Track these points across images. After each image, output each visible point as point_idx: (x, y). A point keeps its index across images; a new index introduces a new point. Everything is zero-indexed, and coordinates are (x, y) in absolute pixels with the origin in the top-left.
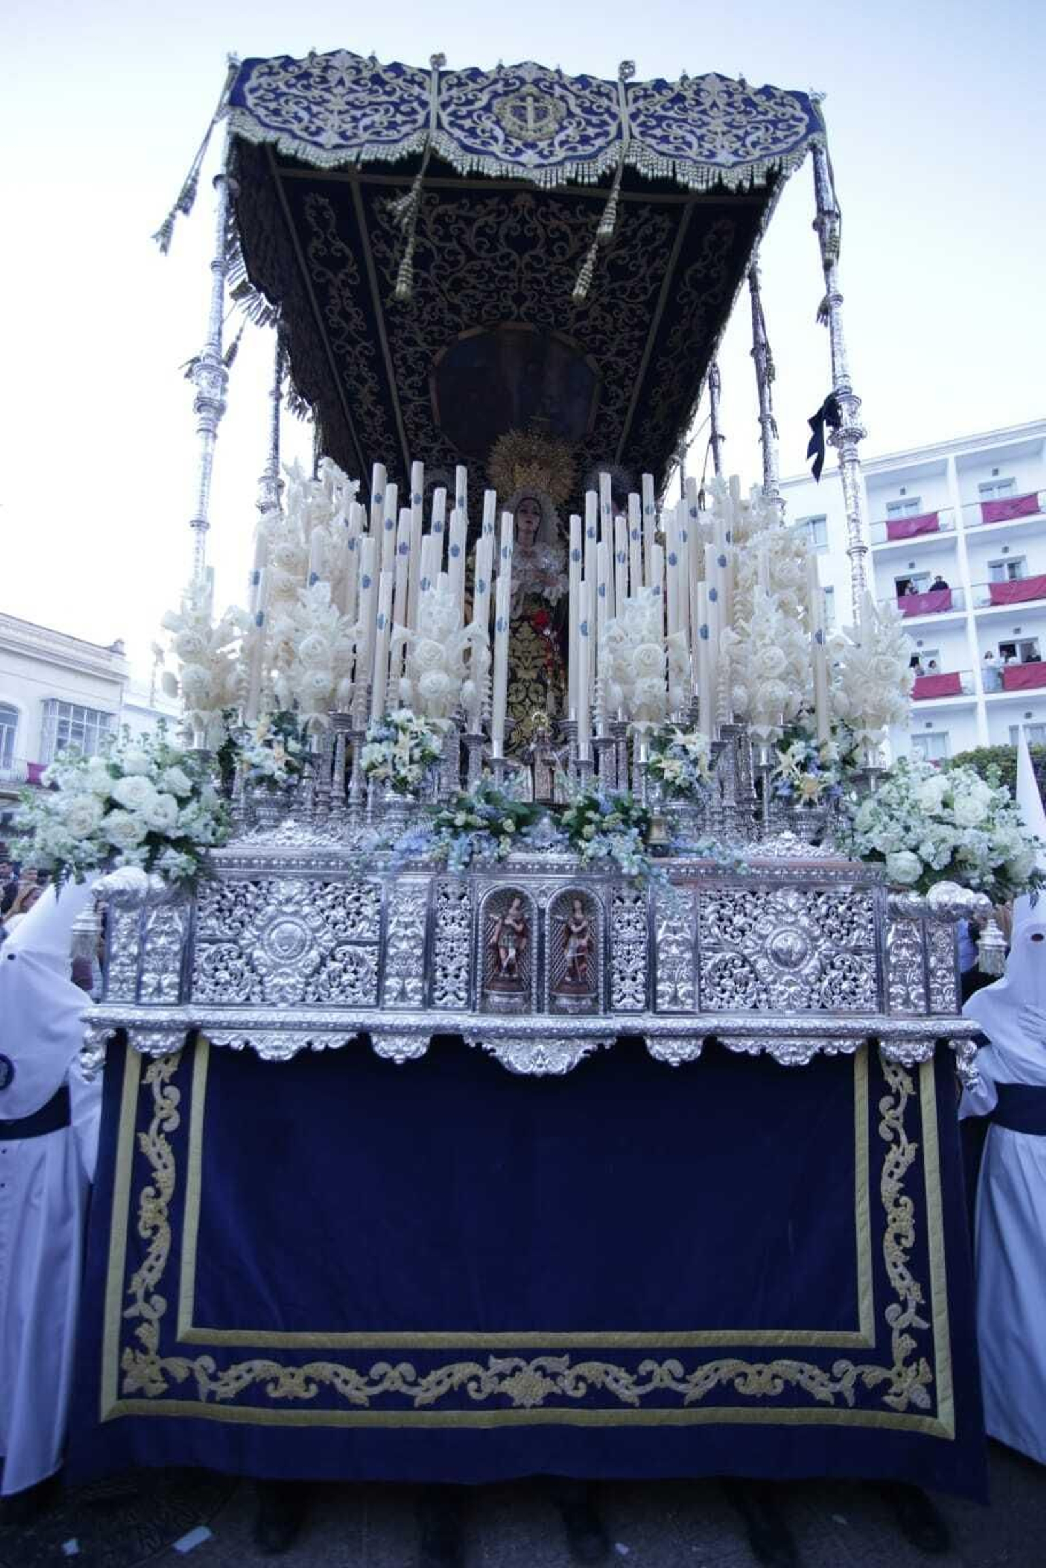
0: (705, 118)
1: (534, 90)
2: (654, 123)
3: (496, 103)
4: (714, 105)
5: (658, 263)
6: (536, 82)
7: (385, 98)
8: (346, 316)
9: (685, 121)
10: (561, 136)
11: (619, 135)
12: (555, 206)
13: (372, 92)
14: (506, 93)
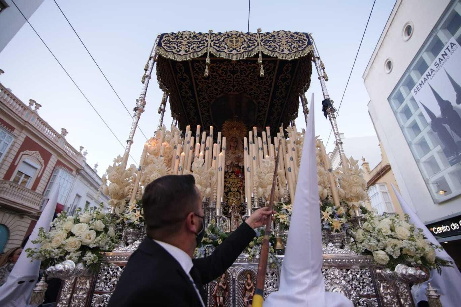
0: (280, 40)
1: (235, 36)
2: (267, 42)
3: (226, 40)
4: (283, 37)
5: (271, 75)
6: (236, 34)
7: (197, 40)
8: (186, 92)
9: (275, 41)
10: (243, 46)
11: (258, 45)
12: (242, 63)
13: (193, 39)
14: (228, 37)
